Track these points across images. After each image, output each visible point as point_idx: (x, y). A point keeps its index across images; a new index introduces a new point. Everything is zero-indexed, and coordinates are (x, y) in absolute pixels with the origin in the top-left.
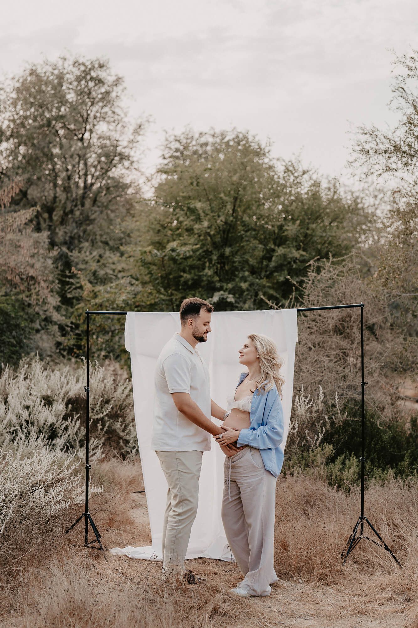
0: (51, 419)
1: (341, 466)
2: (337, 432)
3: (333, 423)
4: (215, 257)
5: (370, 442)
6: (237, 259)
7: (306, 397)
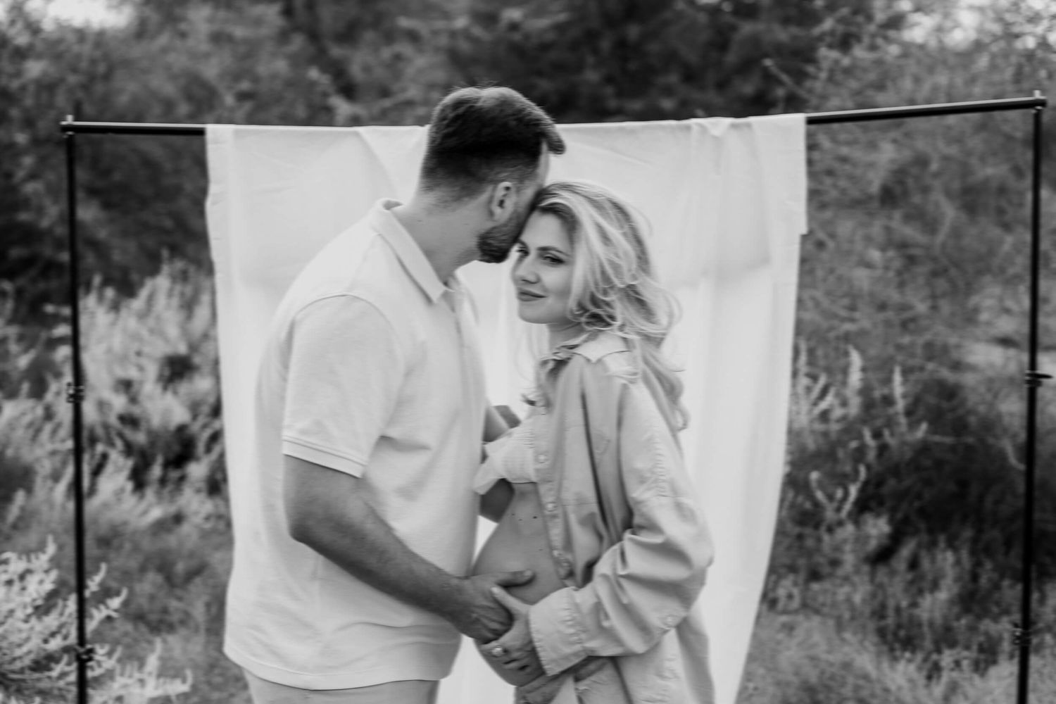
0: (180, 415)
1: (909, 576)
2: (896, 471)
3: (883, 449)
4: (606, 44)
5: (981, 498)
6: (654, 47)
7: (814, 378)
